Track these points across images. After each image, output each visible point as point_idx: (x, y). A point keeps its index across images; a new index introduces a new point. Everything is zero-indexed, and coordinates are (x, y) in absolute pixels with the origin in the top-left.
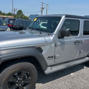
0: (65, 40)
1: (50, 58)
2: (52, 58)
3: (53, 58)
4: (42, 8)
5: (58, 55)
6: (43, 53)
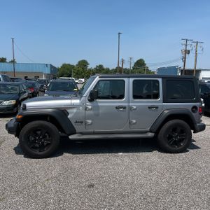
0: (100, 104)
3: (84, 124)
4: (186, 51)
5: (90, 121)
6: (69, 117)
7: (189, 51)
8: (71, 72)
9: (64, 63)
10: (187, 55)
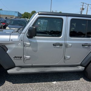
1: (18, 59)
2: (19, 59)
3: (22, 59)
7: (84, 9)
8: (28, 16)
9: (25, 12)
10: (83, 11)
